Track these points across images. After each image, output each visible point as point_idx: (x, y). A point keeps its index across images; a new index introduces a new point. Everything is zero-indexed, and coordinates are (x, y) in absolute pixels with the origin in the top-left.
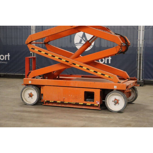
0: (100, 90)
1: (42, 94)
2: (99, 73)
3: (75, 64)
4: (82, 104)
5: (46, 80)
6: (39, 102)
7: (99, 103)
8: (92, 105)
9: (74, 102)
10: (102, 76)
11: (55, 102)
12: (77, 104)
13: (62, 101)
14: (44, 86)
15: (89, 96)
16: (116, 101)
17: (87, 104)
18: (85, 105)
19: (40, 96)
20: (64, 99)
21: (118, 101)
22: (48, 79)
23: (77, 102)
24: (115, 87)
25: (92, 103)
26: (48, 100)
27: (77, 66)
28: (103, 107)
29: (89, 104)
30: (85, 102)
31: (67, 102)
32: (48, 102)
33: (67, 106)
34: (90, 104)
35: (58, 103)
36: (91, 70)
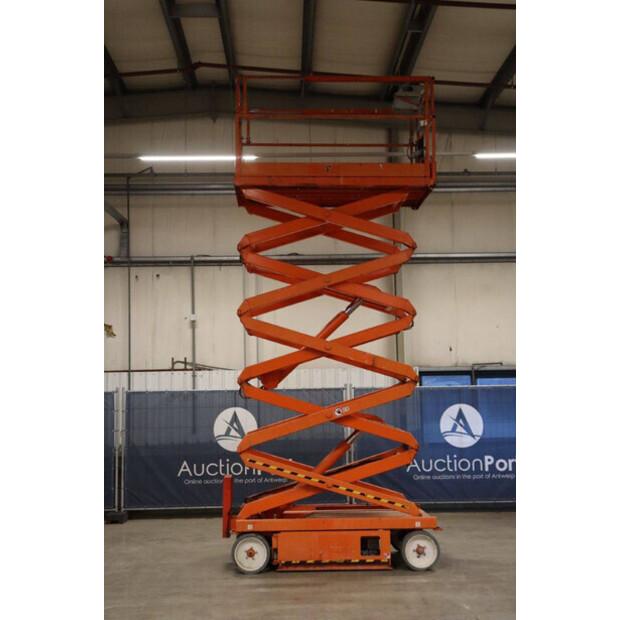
0: (389, 532)
1: (276, 550)
2: (384, 501)
3: (338, 487)
4: (357, 561)
5: (275, 520)
6: (271, 567)
7: (389, 557)
8: (377, 562)
9: (341, 558)
10: (389, 505)
11: (303, 563)
12: (347, 563)
13: (318, 559)
14: (279, 532)
15: (369, 544)
16: (421, 550)
17: (368, 561)
18: (362, 562)
19: (272, 552)
20: (321, 556)
21: (424, 548)
22: (278, 518)
23: (348, 558)
24: (418, 525)
25: (377, 558)
26: (289, 560)
27: (342, 489)
28: (399, 563)
29: (370, 559)
30: (363, 558)
31: (327, 561)
32: (288, 564)
33: (329, 568)
34: (372, 561)
35: (310, 564)
36: (369, 496)
